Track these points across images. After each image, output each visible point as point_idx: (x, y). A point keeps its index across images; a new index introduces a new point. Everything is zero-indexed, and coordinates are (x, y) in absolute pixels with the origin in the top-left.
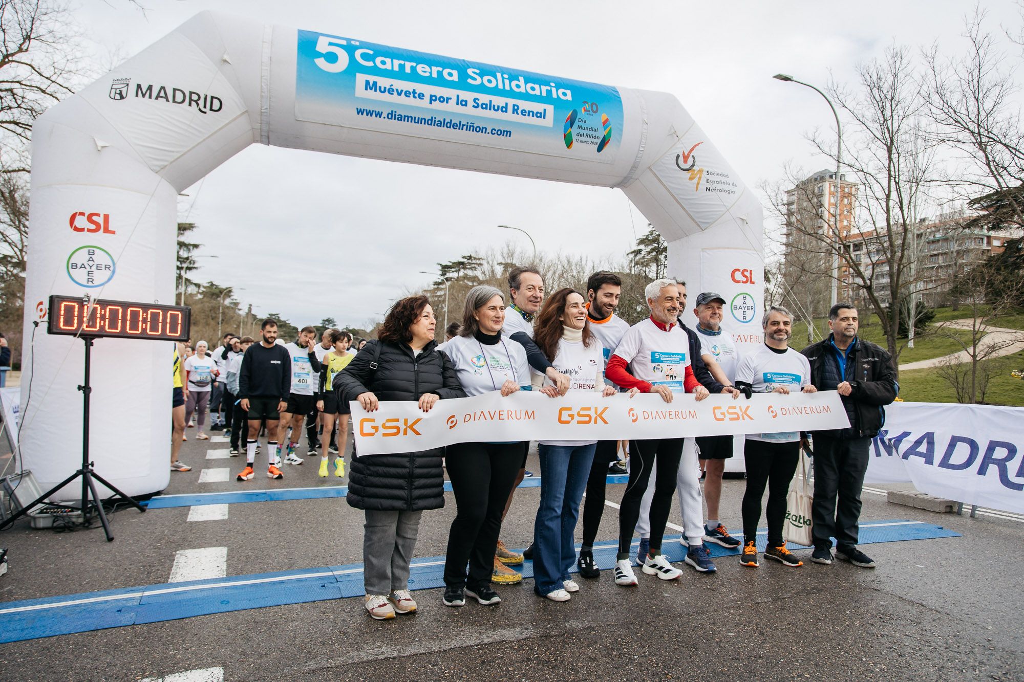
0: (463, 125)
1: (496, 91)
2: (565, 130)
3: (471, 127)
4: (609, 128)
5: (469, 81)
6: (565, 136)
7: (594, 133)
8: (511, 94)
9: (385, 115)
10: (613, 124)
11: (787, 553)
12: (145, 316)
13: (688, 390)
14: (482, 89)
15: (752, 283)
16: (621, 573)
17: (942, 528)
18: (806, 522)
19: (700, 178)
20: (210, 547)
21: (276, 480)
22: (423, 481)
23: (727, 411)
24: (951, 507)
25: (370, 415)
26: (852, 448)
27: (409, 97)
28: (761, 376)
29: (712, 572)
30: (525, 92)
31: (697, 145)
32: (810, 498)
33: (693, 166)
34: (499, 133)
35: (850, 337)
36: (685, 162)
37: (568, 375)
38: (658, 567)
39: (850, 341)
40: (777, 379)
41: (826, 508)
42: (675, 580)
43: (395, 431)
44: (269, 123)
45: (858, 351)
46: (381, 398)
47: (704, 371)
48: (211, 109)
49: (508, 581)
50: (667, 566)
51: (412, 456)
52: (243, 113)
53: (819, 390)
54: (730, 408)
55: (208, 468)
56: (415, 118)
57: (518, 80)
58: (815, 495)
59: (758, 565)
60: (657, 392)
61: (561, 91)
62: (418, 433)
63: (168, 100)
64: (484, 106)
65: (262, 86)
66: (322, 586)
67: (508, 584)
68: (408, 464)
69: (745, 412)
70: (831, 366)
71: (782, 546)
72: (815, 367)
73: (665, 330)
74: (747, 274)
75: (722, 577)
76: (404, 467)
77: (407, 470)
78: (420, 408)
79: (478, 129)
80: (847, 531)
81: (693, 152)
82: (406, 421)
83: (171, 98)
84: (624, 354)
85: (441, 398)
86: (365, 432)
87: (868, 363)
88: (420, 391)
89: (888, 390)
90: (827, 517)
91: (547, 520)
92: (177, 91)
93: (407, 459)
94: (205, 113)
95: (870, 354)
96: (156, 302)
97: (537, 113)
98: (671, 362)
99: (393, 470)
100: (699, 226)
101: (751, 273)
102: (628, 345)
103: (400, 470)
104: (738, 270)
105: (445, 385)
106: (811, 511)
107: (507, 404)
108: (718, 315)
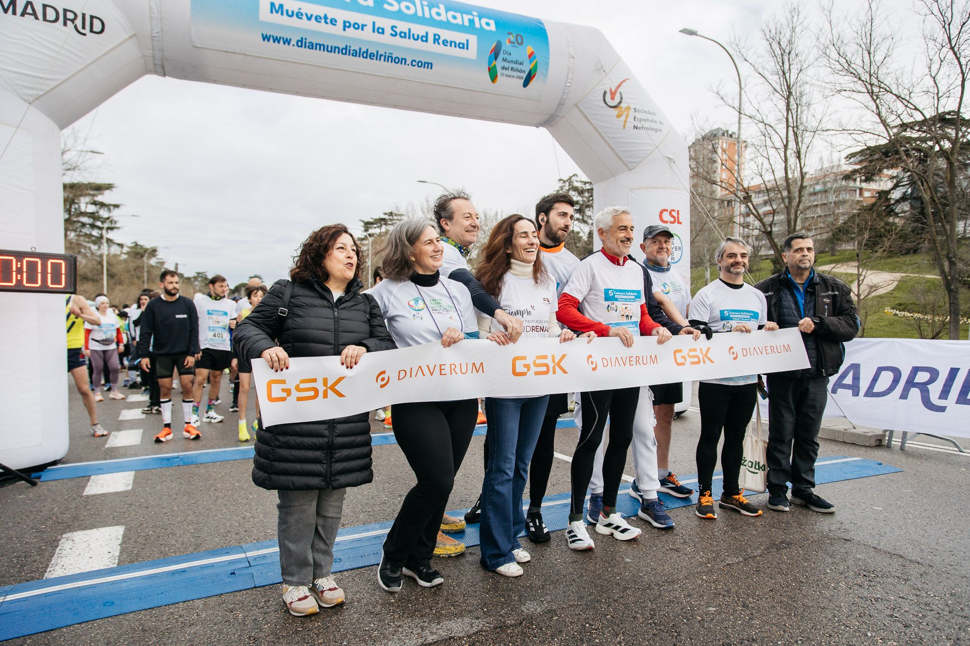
0: (381, 56)
2: (490, 62)
3: (389, 58)
7: (519, 67)
8: (431, 22)
9: (293, 42)
10: (539, 58)
11: (745, 502)
12: (19, 266)
13: (645, 331)
14: (399, 15)
15: (679, 223)
16: (575, 536)
17: (880, 464)
18: (761, 468)
19: (627, 116)
20: (104, 526)
21: (192, 441)
22: (345, 452)
23: (688, 354)
24: (880, 440)
25: (279, 376)
26: (812, 388)
28: (717, 314)
29: (670, 529)
30: (445, 20)
31: (624, 81)
32: (765, 442)
33: (620, 103)
34: (420, 64)
35: (806, 269)
36: (613, 98)
37: (519, 317)
38: (613, 526)
39: (806, 274)
40: (735, 316)
41: (782, 452)
42: (634, 540)
43: (312, 393)
44: (162, 50)
45: (817, 284)
46: (292, 354)
47: (657, 310)
48: (92, 31)
49: (449, 552)
50: (624, 524)
51: (331, 423)
52: (131, 37)
53: (780, 328)
54: (691, 350)
55: (119, 430)
57: (439, 8)
58: (770, 439)
59: (716, 517)
60: (617, 335)
61: (484, 21)
62: (340, 395)
63: (37, 18)
65: (150, 5)
66: (232, 574)
67: (450, 557)
68: (326, 433)
69: (706, 355)
70: (788, 301)
71: (739, 494)
72: (773, 303)
73: (619, 264)
74: (675, 214)
75: (682, 533)
76: (323, 436)
77: (326, 440)
78: (343, 364)
80: (804, 476)
81: (620, 88)
82: (325, 381)
83: (40, 16)
84: (575, 293)
85: (368, 351)
86: (273, 396)
87: (828, 297)
88: (340, 343)
89: (851, 326)
90: (783, 462)
91: (497, 484)
92: (47, 8)
93: (325, 426)
94: (85, 35)
95: (830, 288)
96: (33, 249)
97: (460, 43)
98: (626, 300)
99: (307, 440)
100: (626, 165)
101: (678, 214)
102: (579, 281)
103: (315, 440)
104: (666, 210)
105: (372, 335)
106: (765, 456)
107: (450, 356)
108: (665, 250)
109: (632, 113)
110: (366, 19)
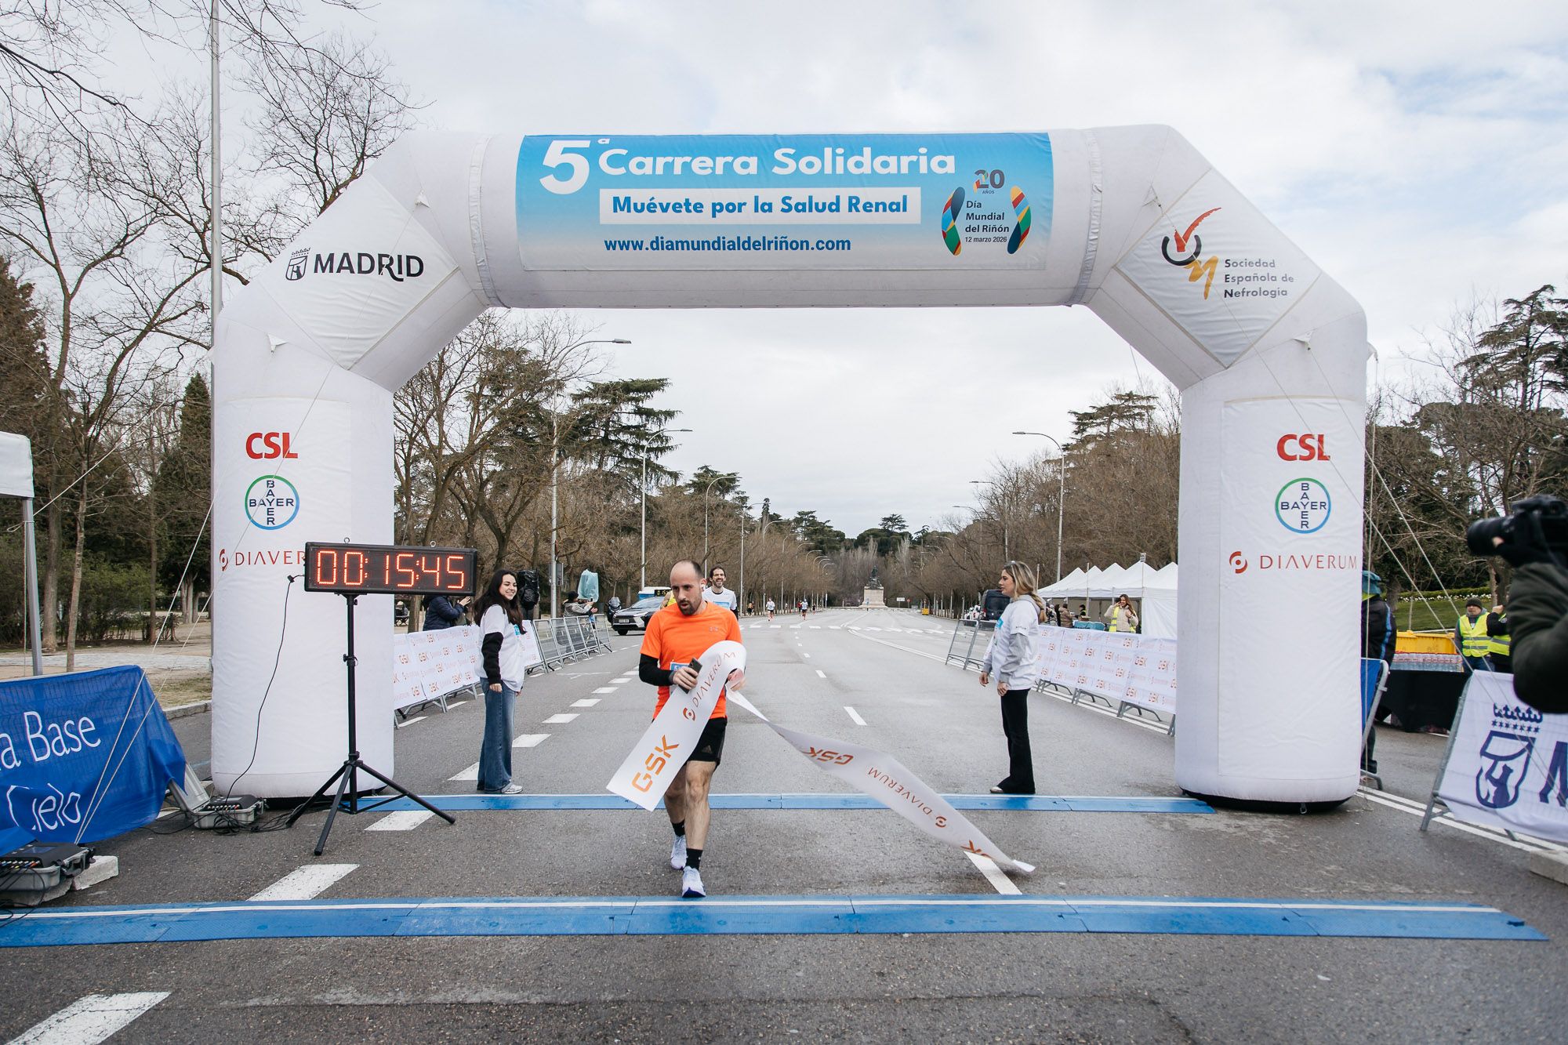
0: (770, 242)
1: (821, 180)
2: (945, 223)
3: (782, 244)
4: (1027, 209)
5: (777, 170)
6: (944, 234)
7: (998, 223)
9: (647, 244)
14: (797, 179)
15: (1322, 457)
19: (1211, 275)
27: (680, 211)
31: (1207, 214)
33: (1197, 254)
34: (830, 245)
36: (1181, 248)
56: (693, 242)
64: (800, 207)
79: (794, 245)
100: (1217, 361)
109: (1221, 269)
110: (745, 195)
